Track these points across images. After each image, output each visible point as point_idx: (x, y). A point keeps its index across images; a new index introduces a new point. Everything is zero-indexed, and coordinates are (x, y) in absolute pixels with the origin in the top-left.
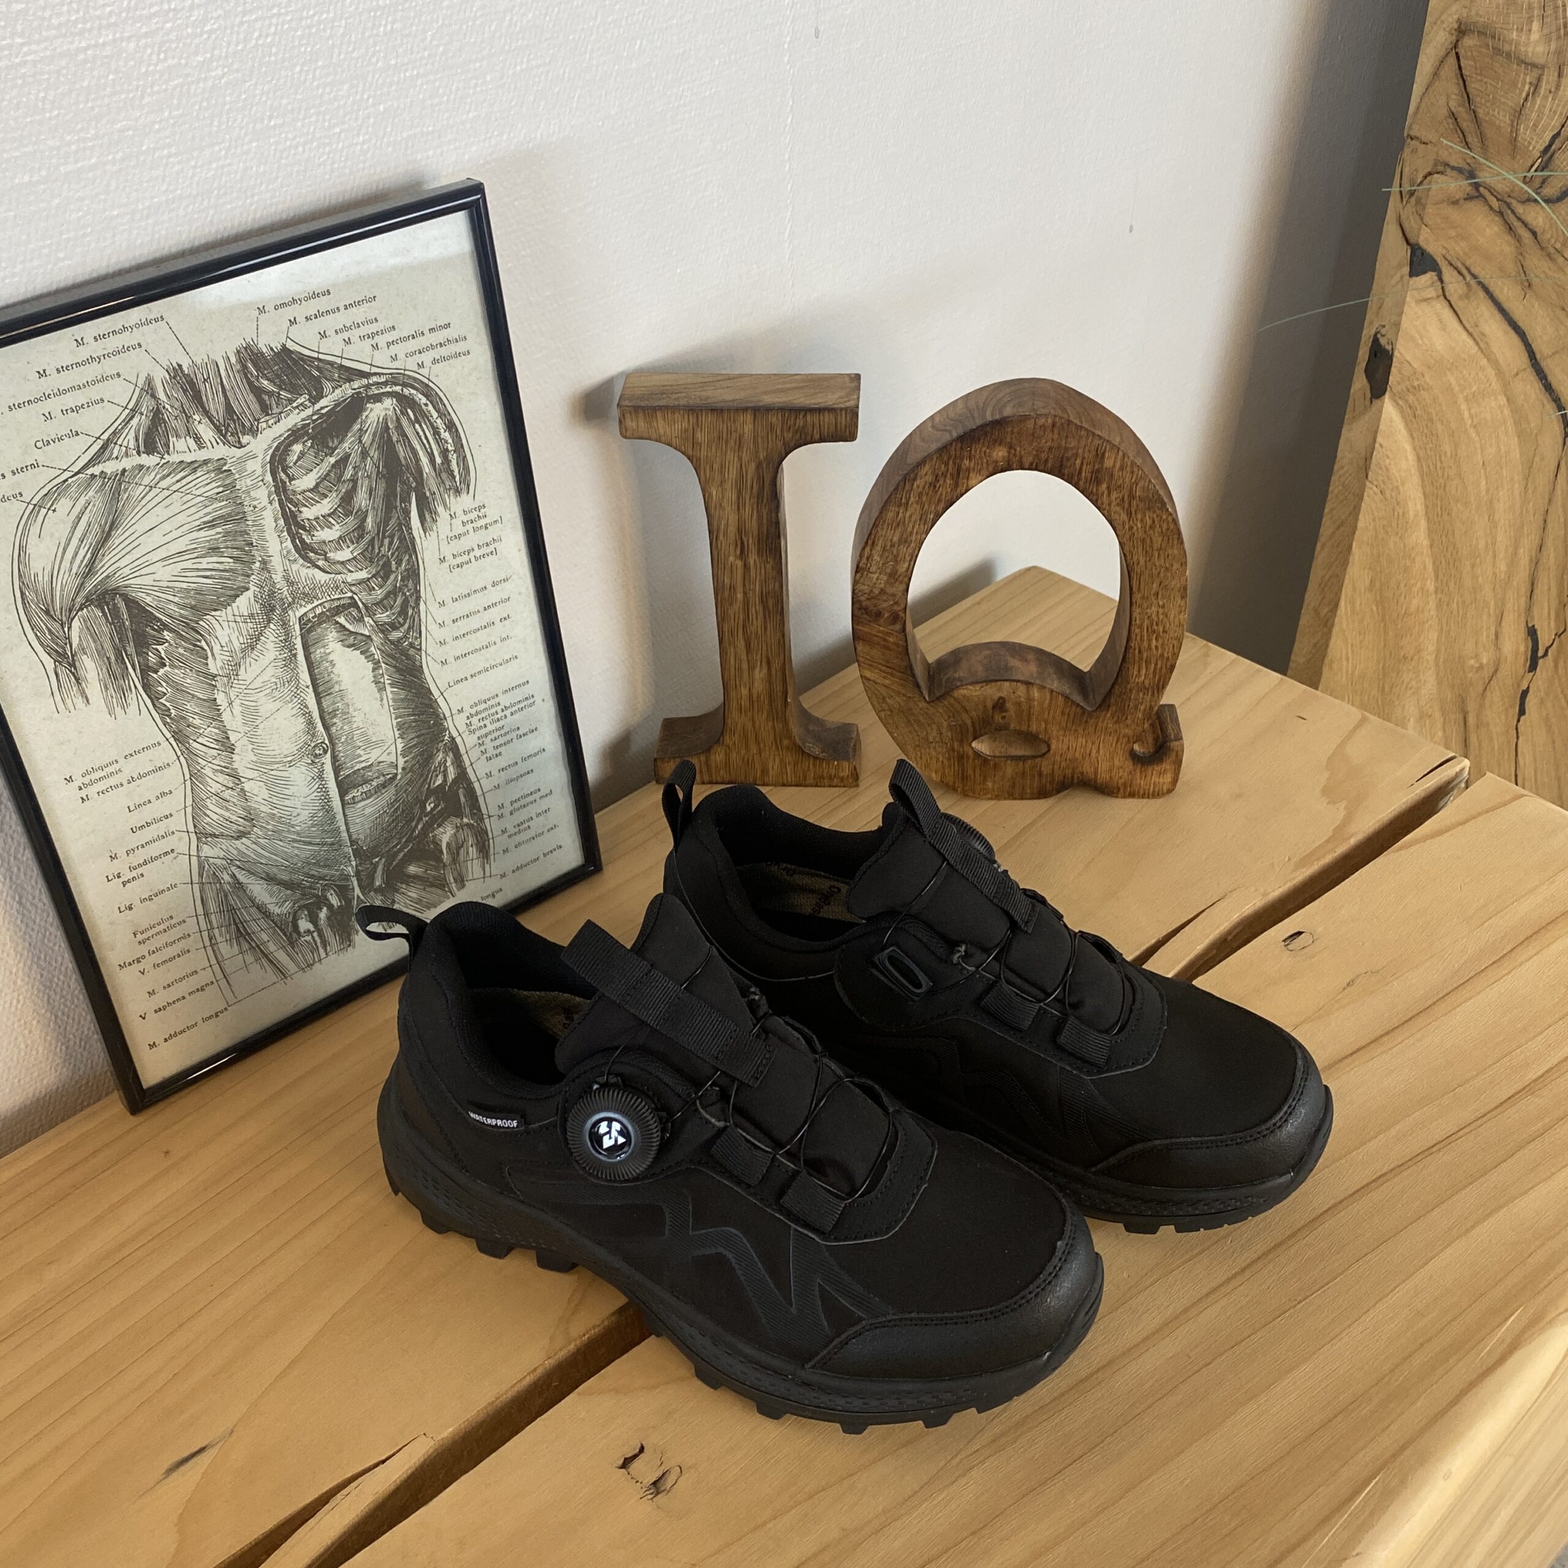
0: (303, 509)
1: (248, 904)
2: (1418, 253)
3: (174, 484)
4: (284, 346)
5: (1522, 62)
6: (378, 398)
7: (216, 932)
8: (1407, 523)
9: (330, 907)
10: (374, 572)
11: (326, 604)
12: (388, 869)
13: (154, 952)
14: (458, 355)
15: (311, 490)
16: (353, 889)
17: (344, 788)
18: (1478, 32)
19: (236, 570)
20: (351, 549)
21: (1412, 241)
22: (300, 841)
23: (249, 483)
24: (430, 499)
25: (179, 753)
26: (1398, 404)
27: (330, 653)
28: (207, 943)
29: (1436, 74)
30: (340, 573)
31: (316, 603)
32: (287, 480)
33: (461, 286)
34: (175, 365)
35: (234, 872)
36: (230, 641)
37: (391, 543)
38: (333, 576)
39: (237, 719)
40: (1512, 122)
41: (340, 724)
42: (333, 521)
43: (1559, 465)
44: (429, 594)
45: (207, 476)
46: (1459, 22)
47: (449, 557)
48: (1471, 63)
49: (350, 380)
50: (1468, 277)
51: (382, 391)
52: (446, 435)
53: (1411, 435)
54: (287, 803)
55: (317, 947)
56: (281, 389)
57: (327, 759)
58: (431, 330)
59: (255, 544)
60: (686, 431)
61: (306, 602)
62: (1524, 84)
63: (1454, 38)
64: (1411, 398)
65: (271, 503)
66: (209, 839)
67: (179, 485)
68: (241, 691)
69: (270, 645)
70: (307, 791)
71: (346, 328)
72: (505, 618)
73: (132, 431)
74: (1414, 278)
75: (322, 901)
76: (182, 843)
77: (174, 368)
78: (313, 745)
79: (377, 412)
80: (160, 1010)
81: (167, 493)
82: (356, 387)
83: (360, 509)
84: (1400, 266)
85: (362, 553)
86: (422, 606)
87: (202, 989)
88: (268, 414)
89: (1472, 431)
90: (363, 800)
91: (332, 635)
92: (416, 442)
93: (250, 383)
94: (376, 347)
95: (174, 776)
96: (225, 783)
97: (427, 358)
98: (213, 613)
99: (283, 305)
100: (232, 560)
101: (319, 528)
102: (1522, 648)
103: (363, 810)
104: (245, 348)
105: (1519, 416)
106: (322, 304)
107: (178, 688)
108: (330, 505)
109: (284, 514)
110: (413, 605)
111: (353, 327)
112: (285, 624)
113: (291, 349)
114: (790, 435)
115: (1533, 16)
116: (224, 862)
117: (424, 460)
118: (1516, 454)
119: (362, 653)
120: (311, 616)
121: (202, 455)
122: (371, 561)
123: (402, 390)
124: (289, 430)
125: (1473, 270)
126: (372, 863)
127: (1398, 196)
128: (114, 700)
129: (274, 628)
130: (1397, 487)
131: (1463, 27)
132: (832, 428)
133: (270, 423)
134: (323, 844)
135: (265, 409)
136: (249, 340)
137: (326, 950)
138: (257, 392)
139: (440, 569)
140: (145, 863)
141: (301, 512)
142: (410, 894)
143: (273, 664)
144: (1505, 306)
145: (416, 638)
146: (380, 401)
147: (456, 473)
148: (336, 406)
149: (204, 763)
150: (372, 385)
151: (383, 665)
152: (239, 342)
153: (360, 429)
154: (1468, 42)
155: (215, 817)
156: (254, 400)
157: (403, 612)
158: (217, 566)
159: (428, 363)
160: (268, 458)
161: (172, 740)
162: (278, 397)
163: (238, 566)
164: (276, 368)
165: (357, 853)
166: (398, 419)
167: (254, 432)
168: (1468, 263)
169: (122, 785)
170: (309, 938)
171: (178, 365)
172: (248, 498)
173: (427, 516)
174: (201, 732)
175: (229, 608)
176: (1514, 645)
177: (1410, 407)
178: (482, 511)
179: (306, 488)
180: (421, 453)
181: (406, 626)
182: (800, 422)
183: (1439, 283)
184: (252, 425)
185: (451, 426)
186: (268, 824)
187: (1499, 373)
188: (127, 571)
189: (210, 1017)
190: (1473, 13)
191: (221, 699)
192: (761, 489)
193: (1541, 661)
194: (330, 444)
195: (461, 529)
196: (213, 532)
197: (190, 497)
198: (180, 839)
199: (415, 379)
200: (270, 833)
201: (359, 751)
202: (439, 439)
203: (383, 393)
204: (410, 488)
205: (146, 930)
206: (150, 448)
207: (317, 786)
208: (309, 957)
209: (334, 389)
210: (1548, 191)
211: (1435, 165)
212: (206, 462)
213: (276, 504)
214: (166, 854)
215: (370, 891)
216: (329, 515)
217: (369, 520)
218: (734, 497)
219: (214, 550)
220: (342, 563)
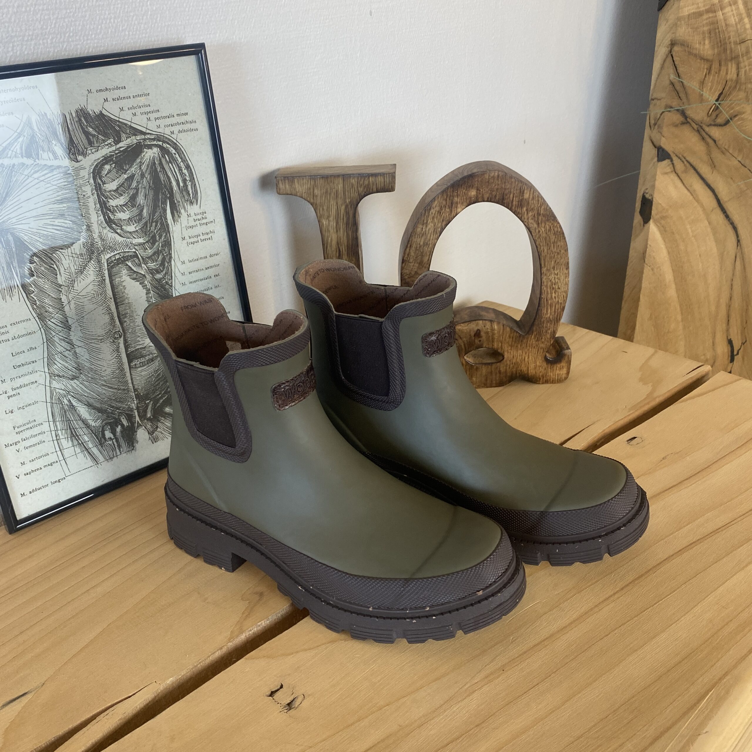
0: (110, 200)
1: (78, 418)
2: (660, 150)
3: (41, 177)
4: (101, 112)
5: (702, 58)
6: (150, 147)
7: (59, 432)
8: (665, 285)
9: (123, 425)
10: (147, 240)
11: (121, 254)
12: (154, 407)
13: (25, 440)
14: (191, 130)
15: (114, 191)
16: (135, 417)
17: (131, 358)
18: (681, 44)
19: (74, 228)
20: (135, 225)
21: (657, 145)
22: (106, 386)
23: (81, 182)
24: (177, 205)
25: (41, 327)
26: (657, 225)
27: (123, 281)
28: (55, 438)
29: (662, 67)
30: (129, 238)
31: (116, 252)
32: (102, 184)
33: (194, 95)
34: (43, 113)
35: (70, 399)
36: (69, 267)
37: (156, 226)
38: (125, 239)
39: (72, 311)
40: (700, 87)
41: (128, 322)
42: (125, 209)
43: (736, 257)
44: (176, 256)
45: (59, 175)
46: (671, 41)
47: (187, 238)
48: (679, 59)
49: (135, 135)
50: (686, 162)
51: (152, 143)
52: (185, 171)
53: (665, 241)
54: (99, 363)
55: (115, 448)
56: (99, 134)
57: (121, 340)
58: (178, 115)
59: (84, 215)
60: (310, 189)
61: (111, 251)
62: (703, 69)
63: (669, 49)
64: (663, 222)
65: (93, 195)
66: (56, 378)
67: (43, 178)
68: (75, 296)
69: (91, 273)
70: (110, 357)
71: (133, 108)
72: (217, 275)
73: (19, 144)
74: (660, 163)
75: (117, 422)
76: (41, 377)
77: (42, 114)
78: (114, 332)
79: (150, 154)
80: (28, 474)
81: (37, 181)
82: (138, 139)
83: (140, 205)
84: (652, 159)
85: (140, 229)
86: (173, 262)
87: (52, 465)
88: (91, 146)
89: (693, 238)
90: (141, 367)
91: (124, 272)
92: (170, 173)
93: (82, 128)
94: (149, 119)
95: (38, 339)
96: (66, 347)
97: (176, 129)
98: (61, 250)
99: (101, 90)
100: (71, 223)
101: (118, 212)
102: (726, 350)
103: (141, 372)
104: (81, 110)
105: (715, 232)
106: (122, 93)
107: (41, 290)
108: (124, 200)
109: (100, 202)
110: (168, 261)
111: (137, 108)
112: (99, 262)
113: (105, 114)
114: (362, 189)
115: (705, 37)
116: (64, 392)
117: (174, 183)
118: (715, 250)
119: (140, 284)
120: (113, 259)
121: (56, 163)
122: (146, 234)
123: (163, 144)
124: (103, 156)
125: (688, 159)
126: (145, 403)
127: (649, 128)
128: (6, 291)
129: (93, 263)
130: (659, 267)
131: (673, 42)
132: (382, 185)
133: (93, 151)
134: (119, 389)
135: (91, 143)
136: (82, 106)
137: (120, 451)
138: (87, 134)
139: (182, 243)
140: (21, 387)
141: (108, 202)
142: (166, 424)
143: (93, 283)
144: (704, 176)
145: (170, 280)
146: (151, 149)
147: (191, 192)
148: (128, 147)
149: (54, 334)
150: (147, 139)
151: (152, 292)
152: (77, 106)
153: (140, 162)
154: (676, 48)
155: (59, 365)
156: (85, 138)
157: (162, 264)
158: (63, 224)
159: (176, 132)
160: (92, 171)
161: (37, 319)
162: (98, 138)
163: (75, 226)
164: (97, 123)
165: (138, 396)
166: (160, 160)
167: (84, 155)
168: (685, 155)
169: (9, 340)
170: (110, 442)
171: (45, 113)
172: (80, 190)
173: (175, 213)
174: (53, 316)
175: (69, 249)
176: (722, 349)
177: (663, 226)
178: (204, 215)
179: (111, 189)
180: (172, 180)
181: (164, 272)
182: (366, 182)
183: (671, 166)
184: (83, 150)
185: (188, 167)
186: (89, 373)
187: (704, 210)
188: (14, 220)
189: (56, 482)
190: (678, 35)
191: (64, 298)
192: (348, 219)
193: (736, 357)
194: (125, 168)
195: (193, 224)
196: (61, 206)
197: (49, 185)
198: (40, 375)
199: (169, 139)
200: (90, 379)
201: (138, 339)
202: (182, 174)
203: (153, 145)
204: (166, 196)
205: (20, 426)
206: (29, 155)
207: (115, 355)
208: (111, 453)
209: (127, 138)
210: (719, 121)
211: (665, 108)
212: (59, 167)
213: (96, 196)
214: (32, 383)
215: (145, 419)
216: (124, 205)
217: (145, 211)
218: (335, 224)
219: (62, 216)
220: (130, 233)
